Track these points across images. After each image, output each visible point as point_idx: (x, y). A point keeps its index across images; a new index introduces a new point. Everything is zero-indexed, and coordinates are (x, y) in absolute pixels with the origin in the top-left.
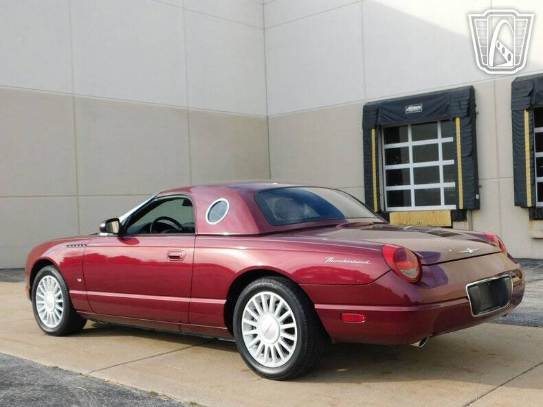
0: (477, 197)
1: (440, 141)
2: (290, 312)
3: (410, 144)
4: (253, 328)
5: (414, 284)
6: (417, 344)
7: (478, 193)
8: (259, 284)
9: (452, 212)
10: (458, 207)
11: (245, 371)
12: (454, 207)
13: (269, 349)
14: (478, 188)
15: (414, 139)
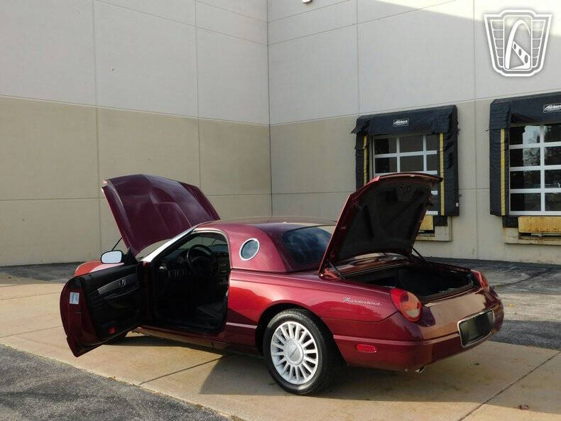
0: (457, 205)
1: (425, 153)
2: (312, 340)
3: (398, 155)
4: (280, 350)
5: (416, 322)
6: (418, 371)
7: (458, 202)
8: (286, 315)
9: (434, 217)
10: (439, 212)
11: (272, 384)
12: (436, 213)
13: (294, 369)
14: (458, 197)
15: (401, 151)
